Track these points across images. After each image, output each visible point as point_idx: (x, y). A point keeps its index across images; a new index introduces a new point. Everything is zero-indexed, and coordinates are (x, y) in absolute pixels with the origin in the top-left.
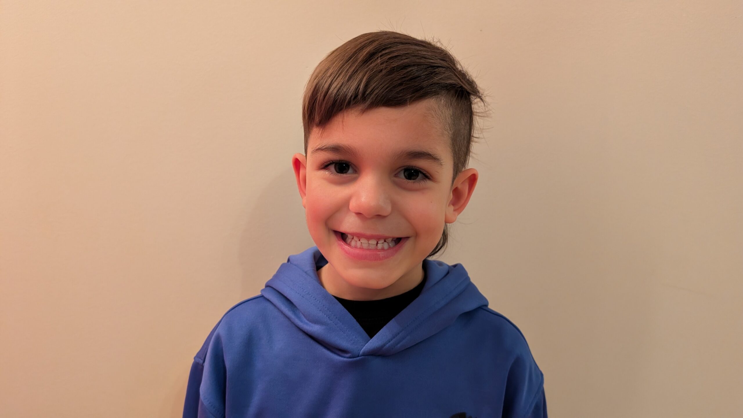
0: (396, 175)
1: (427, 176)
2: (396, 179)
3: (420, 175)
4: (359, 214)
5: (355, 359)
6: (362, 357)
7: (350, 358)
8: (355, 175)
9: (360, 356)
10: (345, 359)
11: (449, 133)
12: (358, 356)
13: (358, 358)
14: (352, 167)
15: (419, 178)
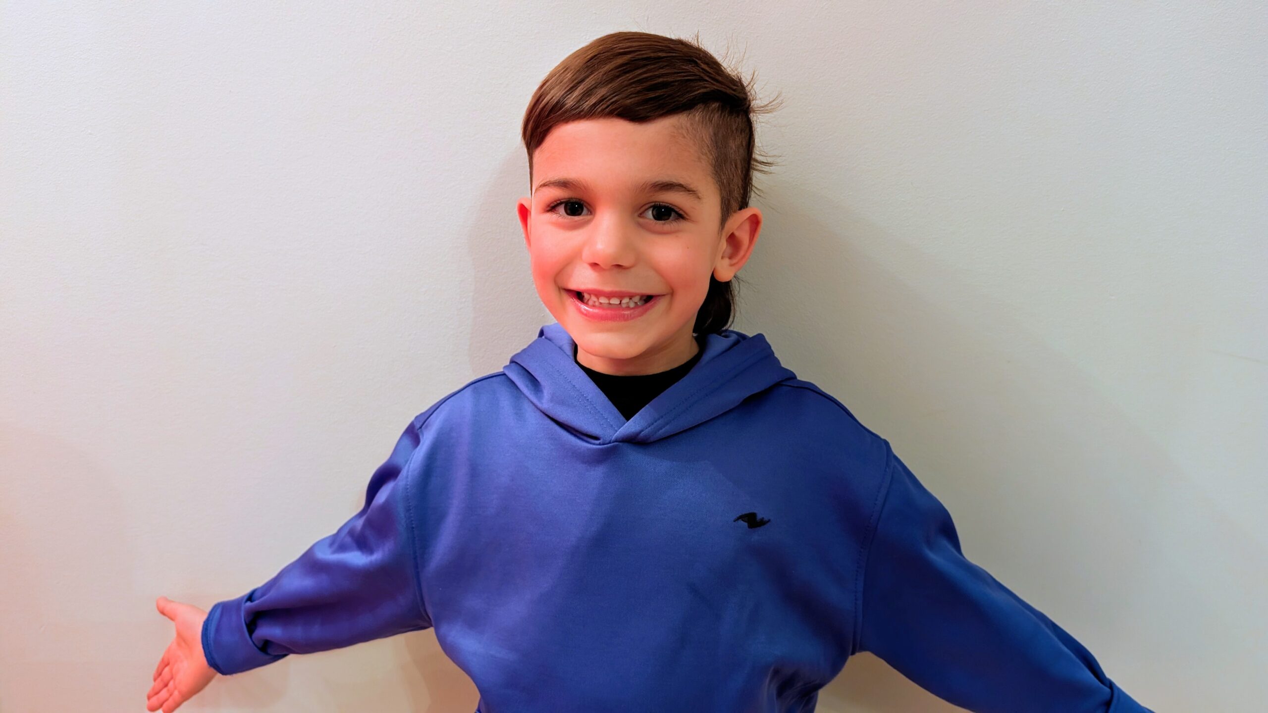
0: (641, 214)
1: (680, 216)
2: (641, 220)
3: (673, 214)
4: (594, 265)
5: (606, 446)
6: (615, 443)
7: (600, 444)
8: (589, 217)
9: (612, 443)
10: (595, 446)
11: (708, 158)
12: (610, 443)
13: (609, 445)
14: (585, 206)
15: (671, 218)
